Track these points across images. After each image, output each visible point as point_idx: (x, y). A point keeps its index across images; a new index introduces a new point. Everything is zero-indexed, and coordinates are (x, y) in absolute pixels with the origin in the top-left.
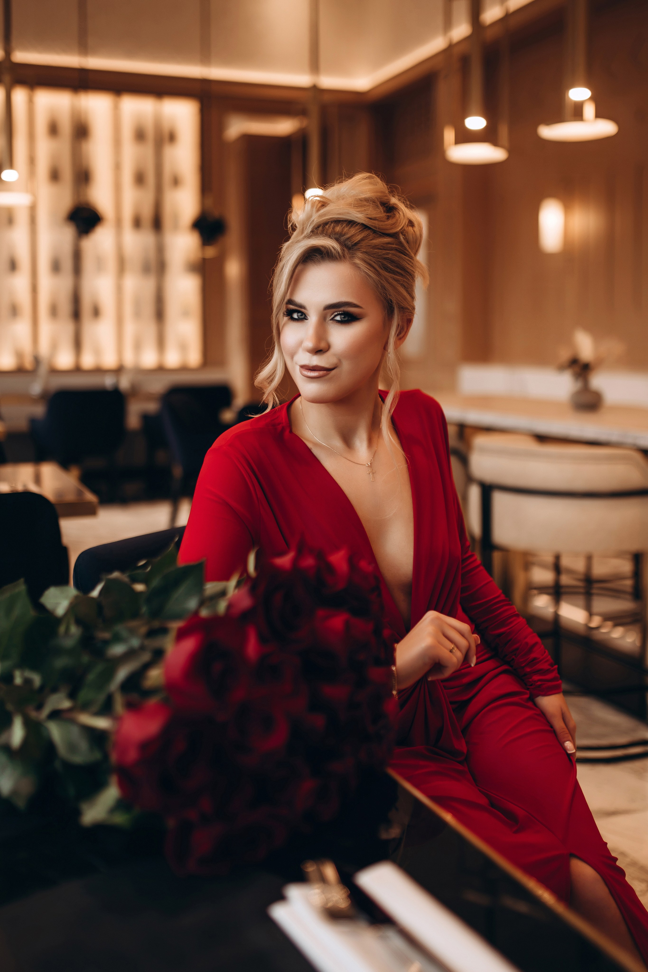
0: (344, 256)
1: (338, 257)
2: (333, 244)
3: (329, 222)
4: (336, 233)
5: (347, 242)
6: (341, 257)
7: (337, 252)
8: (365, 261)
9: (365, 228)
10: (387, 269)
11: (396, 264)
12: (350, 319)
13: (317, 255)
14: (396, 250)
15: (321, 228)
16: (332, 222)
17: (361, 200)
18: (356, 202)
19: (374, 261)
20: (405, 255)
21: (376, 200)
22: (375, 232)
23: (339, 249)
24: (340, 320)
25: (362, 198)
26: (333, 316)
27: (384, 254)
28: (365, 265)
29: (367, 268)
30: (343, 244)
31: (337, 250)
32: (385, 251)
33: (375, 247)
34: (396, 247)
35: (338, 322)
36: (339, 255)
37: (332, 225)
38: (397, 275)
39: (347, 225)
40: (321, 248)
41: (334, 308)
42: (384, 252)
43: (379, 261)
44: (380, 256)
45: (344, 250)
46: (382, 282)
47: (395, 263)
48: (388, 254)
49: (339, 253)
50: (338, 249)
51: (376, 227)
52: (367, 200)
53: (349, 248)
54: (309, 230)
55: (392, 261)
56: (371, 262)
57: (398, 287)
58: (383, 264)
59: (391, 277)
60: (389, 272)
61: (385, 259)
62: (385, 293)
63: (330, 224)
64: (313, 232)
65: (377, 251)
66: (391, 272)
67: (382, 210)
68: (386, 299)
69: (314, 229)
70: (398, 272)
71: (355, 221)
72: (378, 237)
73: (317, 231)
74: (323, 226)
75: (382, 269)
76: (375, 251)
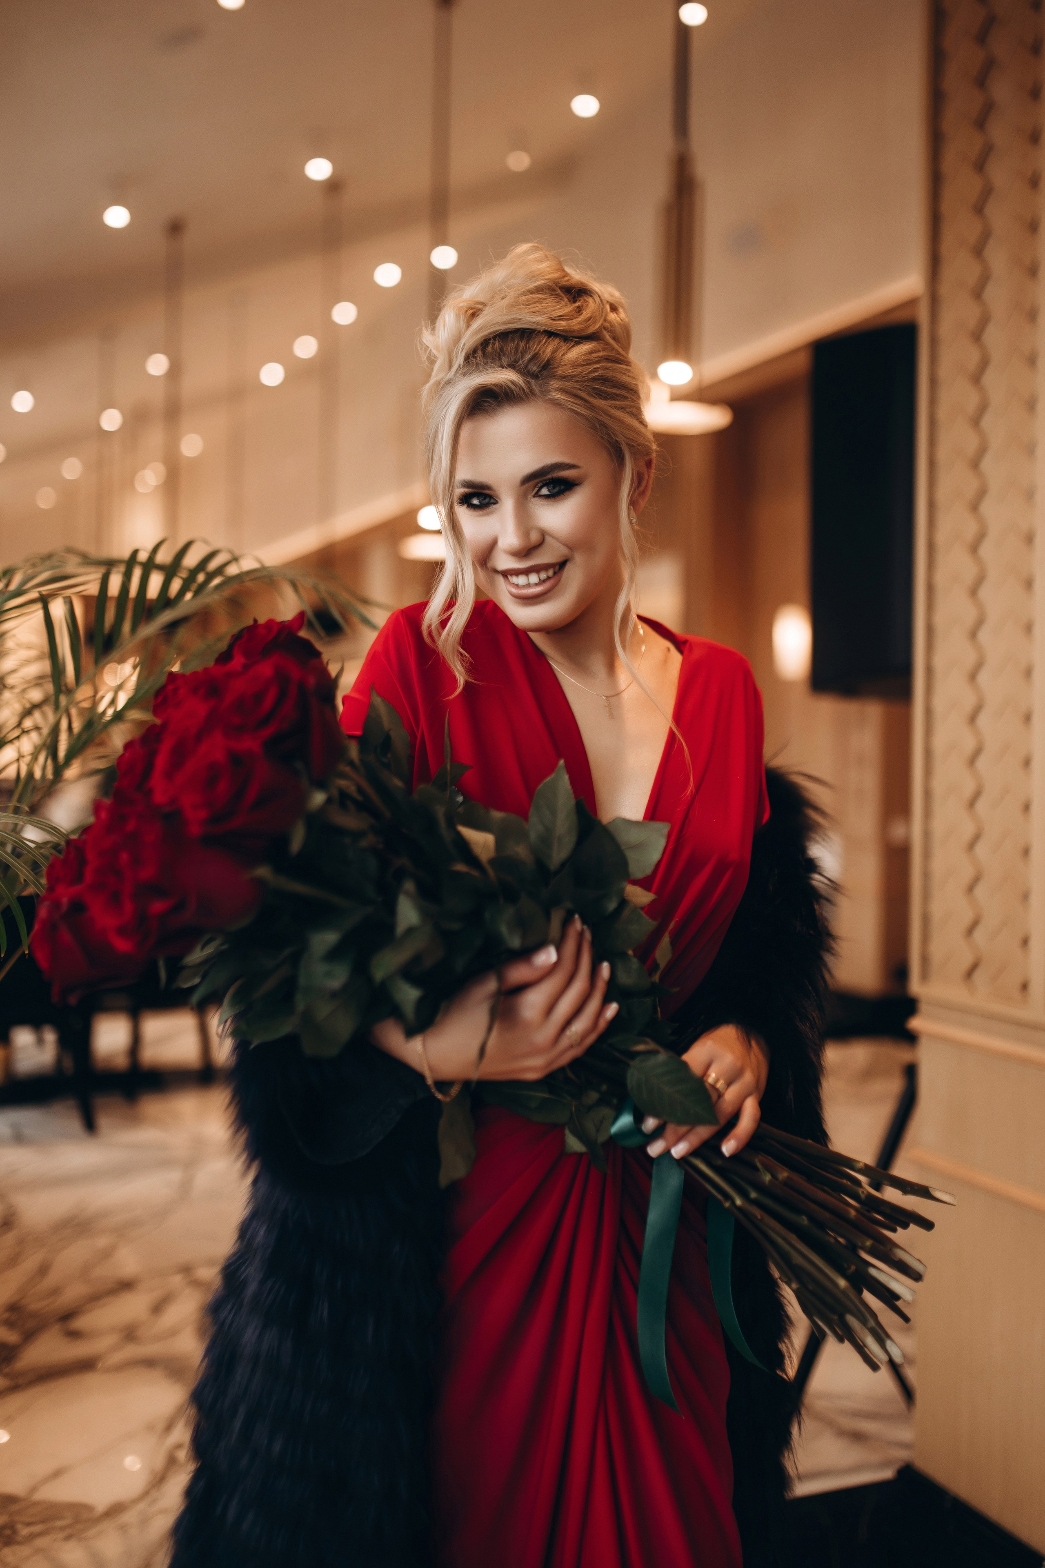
0: (533, 393)
1: (524, 397)
2: (511, 377)
3: (490, 339)
5: (529, 367)
6: (528, 394)
7: (521, 387)
8: (566, 392)
10: (601, 395)
11: (611, 382)
12: (562, 487)
13: (489, 399)
14: (605, 359)
15: (479, 353)
16: (494, 338)
17: (529, 291)
19: (578, 388)
20: (620, 363)
21: (553, 286)
22: (565, 338)
23: (522, 382)
24: (549, 493)
26: (536, 489)
27: (590, 372)
28: (567, 398)
29: (572, 402)
30: (524, 372)
31: (520, 385)
32: (591, 366)
33: (574, 364)
34: (604, 356)
35: (547, 497)
36: (525, 392)
38: (618, 400)
40: (493, 387)
41: (538, 478)
42: (590, 368)
43: (585, 385)
44: (585, 377)
45: (529, 382)
47: (609, 381)
49: (524, 390)
50: (520, 383)
51: (565, 331)
53: (535, 376)
54: (460, 360)
55: (605, 380)
56: (575, 391)
57: (627, 419)
58: (594, 389)
59: (611, 406)
60: (606, 399)
61: (594, 379)
62: (609, 434)
63: (493, 343)
64: (469, 362)
65: (579, 370)
66: (608, 397)
67: (566, 300)
68: (610, 443)
69: (468, 357)
70: (617, 395)
71: (532, 329)
72: (573, 346)
73: (475, 358)
74: (482, 350)
75: (595, 397)
76: (575, 371)
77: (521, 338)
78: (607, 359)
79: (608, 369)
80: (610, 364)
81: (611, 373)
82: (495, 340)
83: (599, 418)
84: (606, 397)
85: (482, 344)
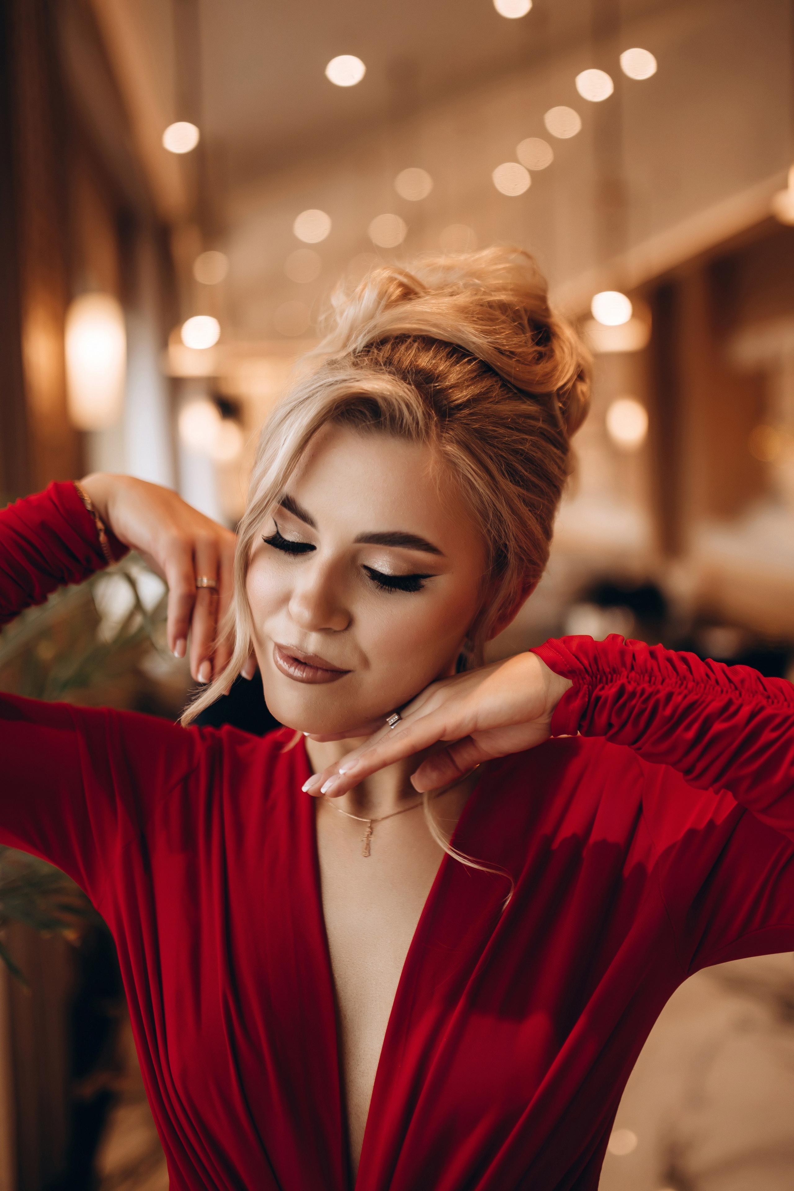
0: (427, 433)
1: (413, 433)
2: (408, 398)
3: (409, 337)
4: (419, 371)
5: (439, 398)
6: (422, 432)
7: (415, 418)
8: (472, 452)
9: (485, 372)
10: (514, 477)
11: (535, 465)
13: (366, 412)
14: (542, 433)
15: (388, 348)
16: (416, 337)
17: (490, 305)
18: (478, 308)
19: (489, 454)
20: (556, 447)
21: (523, 313)
22: (505, 384)
23: (419, 411)
25: (494, 301)
27: (514, 441)
28: (469, 461)
29: (472, 469)
30: (431, 402)
32: (518, 434)
33: (500, 421)
34: (542, 428)
36: (418, 427)
37: (416, 345)
38: (532, 492)
39: (447, 355)
40: (381, 402)
42: (517, 436)
43: (500, 455)
44: (504, 443)
45: (429, 417)
46: (498, 505)
47: (533, 464)
48: (522, 441)
49: (417, 422)
50: (416, 411)
51: (509, 375)
52: (503, 307)
53: (440, 415)
54: (360, 342)
55: (528, 460)
56: (484, 456)
57: (530, 520)
58: (508, 464)
60: (517, 483)
61: (516, 452)
62: (498, 531)
63: (410, 343)
64: (369, 351)
65: (501, 431)
66: (521, 483)
67: (529, 334)
68: (495, 542)
69: (372, 344)
70: (535, 486)
71: (468, 351)
72: (509, 398)
73: (379, 350)
74: (392, 345)
75: (504, 476)
76: (495, 431)
77: (449, 355)
78: (543, 434)
79: (538, 448)
80: (544, 443)
81: (538, 455)
82: (415, 341)
83: (497, 505)
84: (519, 482)
85: (397, 338)
